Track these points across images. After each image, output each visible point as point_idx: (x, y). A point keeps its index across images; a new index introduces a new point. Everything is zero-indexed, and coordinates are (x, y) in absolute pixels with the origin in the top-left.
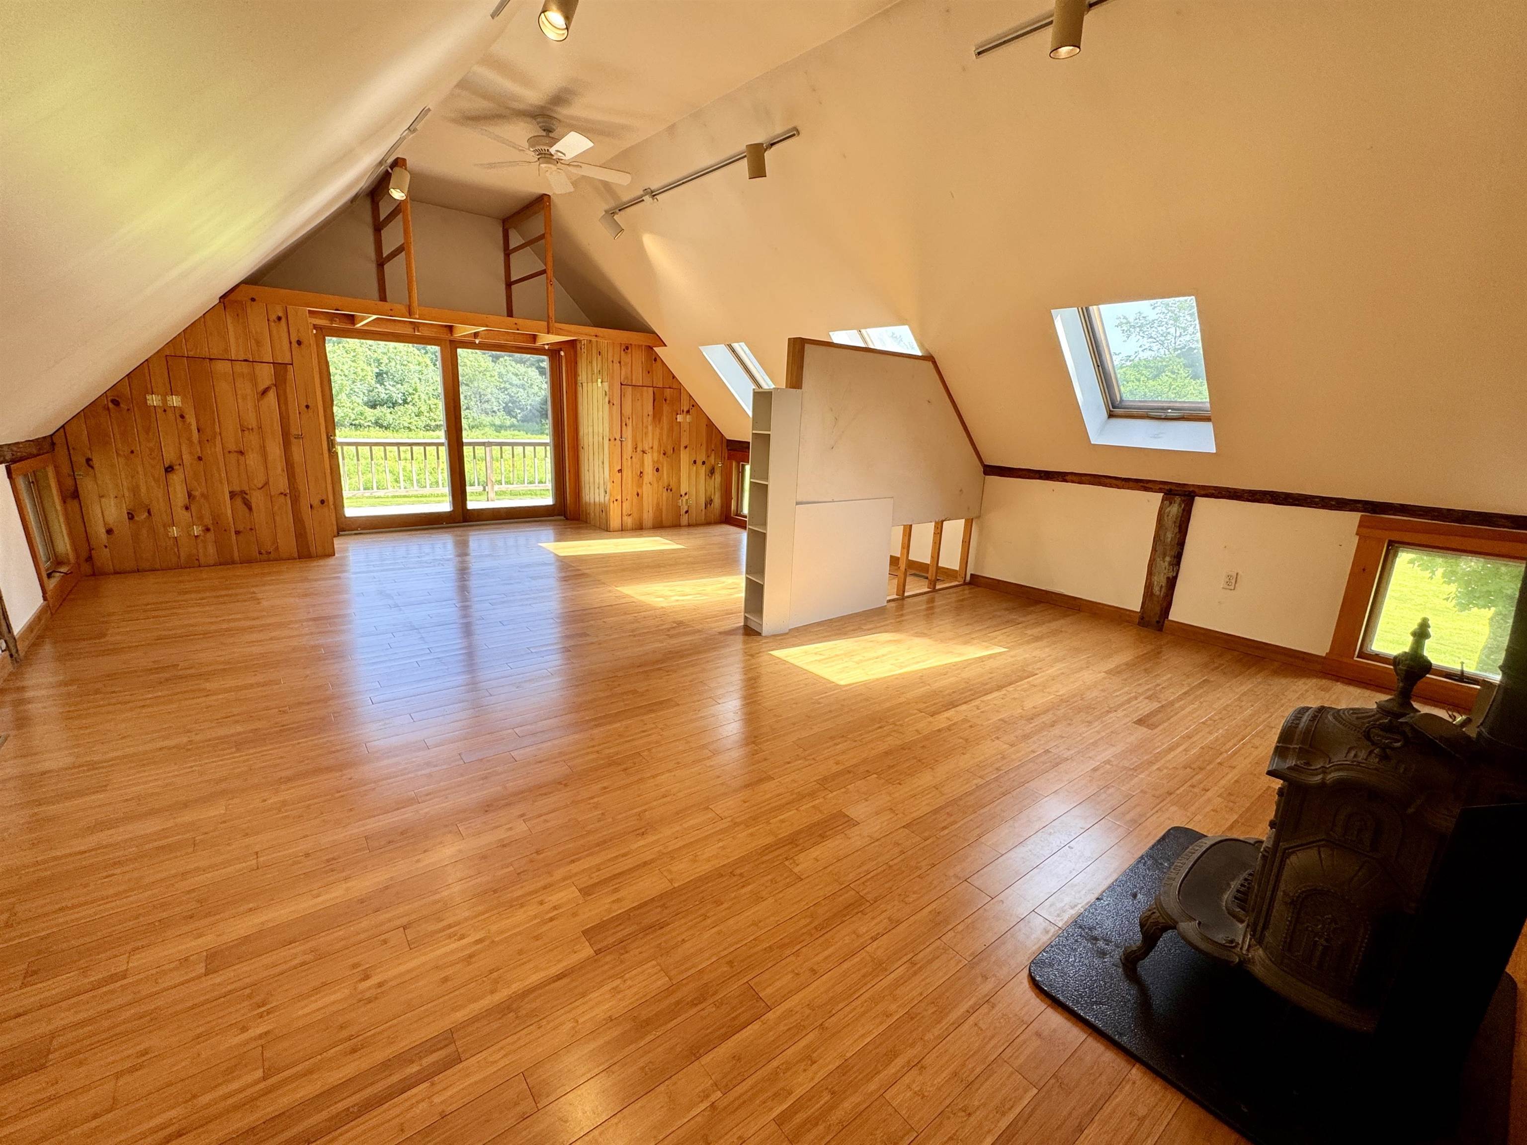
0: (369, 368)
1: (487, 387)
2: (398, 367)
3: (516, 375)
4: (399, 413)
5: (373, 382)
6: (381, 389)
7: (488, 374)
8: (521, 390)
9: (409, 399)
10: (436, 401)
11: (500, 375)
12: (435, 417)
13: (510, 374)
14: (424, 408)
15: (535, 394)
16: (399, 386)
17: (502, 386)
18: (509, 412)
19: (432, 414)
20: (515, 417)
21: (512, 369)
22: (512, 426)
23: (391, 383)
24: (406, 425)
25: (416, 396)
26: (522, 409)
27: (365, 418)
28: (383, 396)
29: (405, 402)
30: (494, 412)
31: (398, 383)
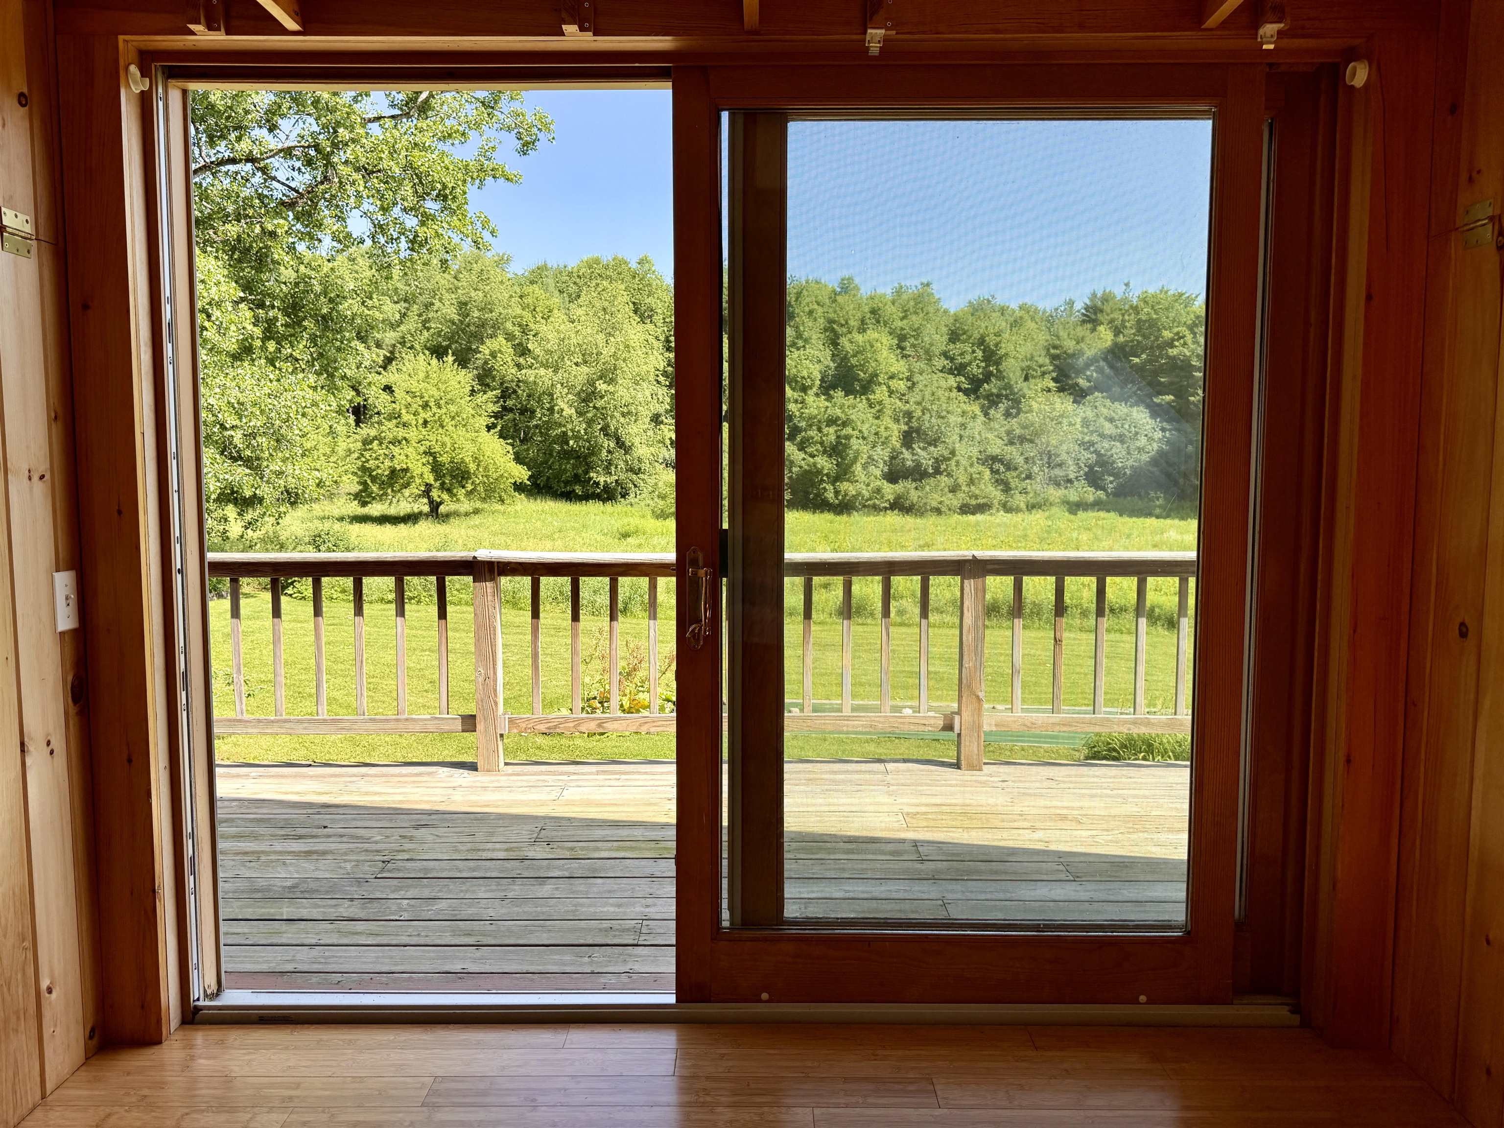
0: (895, 427)
1: (1061, 443)
2: (933, 420)
3: (1111, 420)
4: (928, 488)
5: (898, 445)
6: (907, 454)
7: (1065, 421)
8: (1118, 444)
9: (943, 467)
10: (981, 468)
11: (1086, 423)
12: (977, 492)
13: (1102, 420)
14: (962, 479)
15: (1140, 450)
16: (932, 448)
17: (1087, 438)
18: (1093, 479)
19: (973, 488)
20: (1104, 489)
21: (1105, 411)
22: (1098, 505)
23: (922, 445)
24: (934, 504)
25: (953, 463)
26: (1116, 475)
27: (882, 497)
28: (909, 463)
29: (937, 472)
30: (1070, 481)
31: (930, 444)
